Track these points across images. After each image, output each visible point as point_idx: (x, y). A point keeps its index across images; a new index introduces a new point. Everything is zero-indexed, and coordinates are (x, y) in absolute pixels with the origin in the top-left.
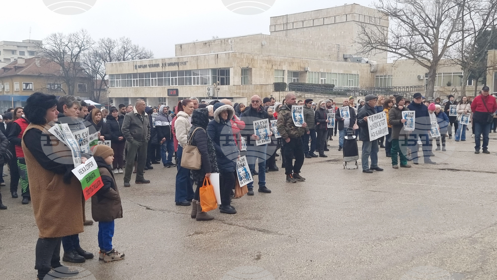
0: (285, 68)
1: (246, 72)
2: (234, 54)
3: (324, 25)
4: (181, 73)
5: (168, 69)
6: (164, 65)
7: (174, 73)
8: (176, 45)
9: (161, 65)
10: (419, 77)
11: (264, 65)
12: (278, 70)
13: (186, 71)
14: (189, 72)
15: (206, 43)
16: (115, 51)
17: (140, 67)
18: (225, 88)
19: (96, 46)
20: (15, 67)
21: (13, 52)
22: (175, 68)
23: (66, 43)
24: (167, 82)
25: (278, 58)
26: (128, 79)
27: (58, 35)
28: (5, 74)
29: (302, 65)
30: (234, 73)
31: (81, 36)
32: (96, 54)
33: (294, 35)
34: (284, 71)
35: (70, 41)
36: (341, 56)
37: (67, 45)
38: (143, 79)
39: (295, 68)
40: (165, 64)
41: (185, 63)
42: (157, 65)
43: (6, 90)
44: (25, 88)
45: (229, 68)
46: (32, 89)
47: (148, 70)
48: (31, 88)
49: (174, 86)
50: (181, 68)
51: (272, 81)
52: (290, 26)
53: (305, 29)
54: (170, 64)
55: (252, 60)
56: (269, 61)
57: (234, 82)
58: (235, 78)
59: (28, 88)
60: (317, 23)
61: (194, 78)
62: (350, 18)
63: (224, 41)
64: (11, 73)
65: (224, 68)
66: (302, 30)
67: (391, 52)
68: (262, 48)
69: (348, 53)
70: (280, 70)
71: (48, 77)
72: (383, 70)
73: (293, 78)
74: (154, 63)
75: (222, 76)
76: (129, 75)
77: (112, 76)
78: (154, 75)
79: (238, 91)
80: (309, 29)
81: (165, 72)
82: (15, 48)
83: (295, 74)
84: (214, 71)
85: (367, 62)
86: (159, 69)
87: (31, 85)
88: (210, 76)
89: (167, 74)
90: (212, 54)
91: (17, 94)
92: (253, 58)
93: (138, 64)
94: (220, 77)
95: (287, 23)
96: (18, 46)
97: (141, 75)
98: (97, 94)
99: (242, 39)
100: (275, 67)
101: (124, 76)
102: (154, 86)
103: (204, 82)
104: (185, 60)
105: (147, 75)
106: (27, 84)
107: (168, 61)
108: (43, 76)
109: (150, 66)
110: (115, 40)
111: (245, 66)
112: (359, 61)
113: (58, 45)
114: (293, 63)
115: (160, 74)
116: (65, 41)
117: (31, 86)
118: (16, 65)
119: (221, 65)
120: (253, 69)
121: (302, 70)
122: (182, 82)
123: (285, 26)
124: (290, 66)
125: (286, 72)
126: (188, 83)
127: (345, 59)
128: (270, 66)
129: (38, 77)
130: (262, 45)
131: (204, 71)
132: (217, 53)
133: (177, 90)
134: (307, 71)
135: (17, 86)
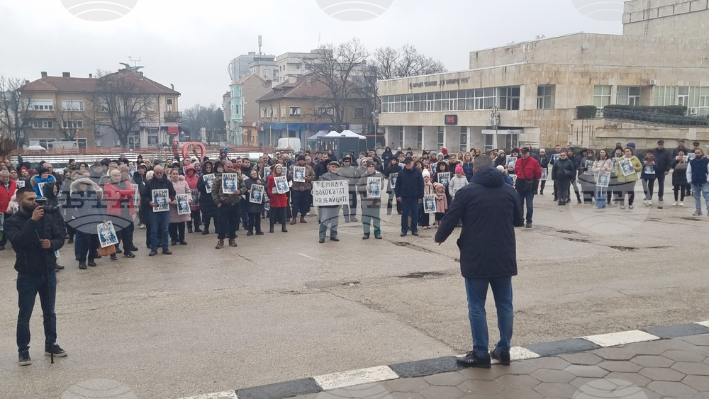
0: (614, 82)
1: (545, 92)
2: (528, 67)
3: (707, 9)
4: (462, 93)
5: (447, 88)
6: (442, 83)
7: (453, 94)
8: (471, 53)
9: (438, 83)
11: (577, 80)
13: (468, 91)
14: (480, 92)
15: (508, 49)
17: (415, 85)
18: (512, 114)
20: (284, 87)
22: (454, 87)
24: (446, 105)
28: (275, 97)
29: (644, 77)
30: (525, 92)
31: (352, 48)
33: (659, 27)
34: (611, 87)
38: (418, 101)
39: (631, 82)
40: (444, 82)
41: (466, 80)
42: (435, 83)
43: (274, 116)
44: (292, 113)
45: (520, 86)
46: (300, 115)
47: (424, 90)
48: (299, 113)
49: (453, 110)
50: (463, 87)
51: (589, 101)
52: (653, 14)
53: (677, 18)
54: (449, 82)
55: (557, 73)
56: (583, 74)
57: (525, 105)
58: (528, 100)
59: (295, 113)
61: (477, 100)
64: (279, 95)
65: (514, 86)
66: (672, 18)
68: (582, 53)
70: (604, 86)
73: (629, 97)
75: (510, 96)
76: (403, 97)
77: (386, 98)
78: (430, 96)
79: (529, 118)
80: (683, 16)
81: (444, 93)
82: (301, 61)
83: (634, 90)
84: (503, 90)
86: (436, 89)
87: (299, 109)
88: (496, 97)
89: (446, 95)
91: (283, 121)
92: (558, 71)
93: (414, 82)
94: (512, 98)
96: (304, 58)
97: (416, 96)
99: (556, 41)
100: (595, 82)
101: (397, 97)
102: (430, 111)
103: (489, 106)
104: (467, 75)
105: (423, 96)
106: (294, 109)
107: (446, 78)
109: (426, 84)
110: (396, 50)
111: (544, 82)
114: (627, 74)
115: (438, 95)
117: (298, 112)
118: (286, 84)
119: (510, 82)
120: (557, 86)
121: (645, 84)
122: (462, 106)
123: (646, 14)
124: (622, 78)
125: (614, 89)
126: (469, 107)
128: (586, 80)
129: (304, 99)
130: (583, 50)
131: (489, 91)
132: (505, 66)
133: (455, 117)
134: (652, 86)
135: (284, 111)
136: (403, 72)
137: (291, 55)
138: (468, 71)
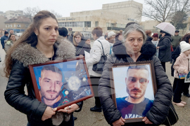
0: (110, 22)
2: (93, 16)
4: (73, 23)
11: (103, 21)
14: (76, 22)
15: (81, 12)
18: (89, 28)
22: (71, 21)
25: (107, 18)
27: (29, 8)
29: (115, 21)
30: (93, 23)
33: (111, 11)
40: (68, 19)
42: (65, 20)
43: (11, 27)
44: (18, 26)
57: (92, 26)
63: (88, 12)
64: (13, 21)
65: (89, 21)
68: (101, 14)
69: (129, 18)
71: (26, 23)
72: (141, 24)
73: (112, 25)
75: (88, 24)
78: (63, 23)
80: (116, 9)
82: (14, 13)
84: (85, 22)
90: (85, 16)
91: (15, 29)
92: (99, 18)
99: (94, 11)
100: (106, 22)
109: (62, 20)
111: (96, 21)
114: (112, 20)
115: (66, 23)
116: (32, 10)
118: (14, 18)
120: (99, 22)
122: (73, 26)
126: (76, 26)
129: (22, 23)
131: (82, 22)
133: (72, 29)
134: (117, 23)
135: (15, 26)
137: (11, 11)
138: (75, 17)
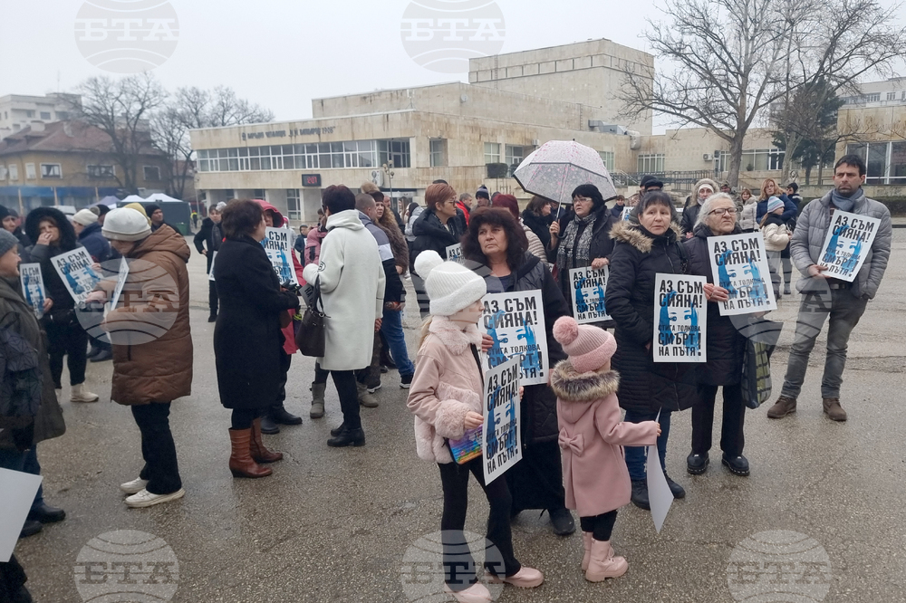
0: (501, 139)
1: (437, 146)
2: (417, 115)
3: (556, 72)
4: (325, 147)
5: (301, 139)
6: (294, 133)
7: (312, 148)
8: (313, 101)
9: (288, 133)
10: (705, 156)
11: (468, 135)
12: (488, 144)
13: (333, 144)
14: (338, 146)
15: (365, 98)
16: (207, 109)
17: (251, 136)
18: (401, 172)
19: (171, 101)
20: (26, 136)
21: (30, 113)
22: (313, 139)
23: (116, 94)
24: (301, 163)
25: (489, 123)
26: (230, 157)
27: (100, 81)
28: (10, 149)
29: (528, 136)
30: (417, 147)
31: (143, 83)
32: (173, 115)
33: (509, 87)
34: (499, 145)
35: (123, 91)
36: (585, 123)
37: (117, 98)
38: (257, 156)
39: (516, 141)
40: (296, 132)
41: (330, 130)
42: (281, 134)
43: (11, 177)
44: (45, 173)
45: (408, 138)
46: (58, 176)
47: (265, 142)
48: (57, 173)
49: (313, 168)
50: (325, 138)
51: (482, 161)
52: (502, 74)
53: (526, 79)
54: (304, 132)
55: (448, 125)
56: (475, 128)
57: (417, 162)
58: (419, 156)
59: (51, 173)
60: (545, 69)
61: (348, 156)
62: (596, 61)
63: (396, 95)
64: (18, 148)
65: (400, 139)
66: (521, 80)
67: (673, 113)
68: (461, 106)
69: (596, 118)
70: (493, 144)
71: (87, 154)
72: (650, 146)
73: (514, 157)
74: (275, 129)
75: (396, 152)
76: (233, 151)
77: (202, 152)
78: (276, 150)
79: (425, 178)
80: (533, 78)
81: (297, 146)
82: (32, 107)
83: (517, 150)
84: (383, 143)
85: (626, 133)
86: (286, 141)
87: (56, 168)
88: (374, 153)
89: (300, 149)
90: (379, 113)
91: (31, 185)
92: (449, 122)
93: (248, 131)
94: (393, 154)
95: (496, 69)
96: (38, 104)
97: (254, 150)
98: (179, 183)
99: (427, 91)
100: (485, 139)
101: (223, 152)
102: (277, 169)
103: (366, 163)
104: (330, 124)
105: (265, 149)
106: (49, 168)
107: (300, 127)
108: (75, 153)
109: (269, 134)
110: (206, 91)
111: (436, 135)
112: (613, 131)
113: (102, 97)
114: (513, 132)
115: (287, 149)
116: (115, 91)
117: (57, 171)
118: (29, 134)
119: (395, 133)
120: (449, 141)
121: (528, 144)
122: (326, 163)
123: (494, 73)
124: (509, 136)
125: (503, 147)
126: (337, 164)
127: (592, 128)
128: (477, 137)
129: (68, 154)
130: (462, 102)
131: (365, 143)
132: (386, 113)
133: (318, 176)
134: (535, 146)
135: (30, 170)
136: (216, 122)
137: (15, 98)
138: (331, 118)
